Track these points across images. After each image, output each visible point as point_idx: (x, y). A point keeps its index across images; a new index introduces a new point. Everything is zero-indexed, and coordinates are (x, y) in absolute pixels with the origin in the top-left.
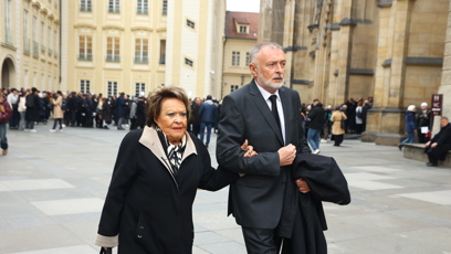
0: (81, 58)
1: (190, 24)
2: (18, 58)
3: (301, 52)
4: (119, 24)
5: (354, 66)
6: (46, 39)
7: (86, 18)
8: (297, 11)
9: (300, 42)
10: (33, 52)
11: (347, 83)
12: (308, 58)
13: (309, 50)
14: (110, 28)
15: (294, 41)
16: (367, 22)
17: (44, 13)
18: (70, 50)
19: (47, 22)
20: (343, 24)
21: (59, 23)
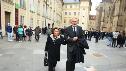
0: (64, 23)
1: (84, 17)
2: (55, 23)
3: (105, 22)
4: (71, 17)
5: (118, 24)
6: (59, 20)
7: (66, 16)
8: (104, 14)
9: (105, 20)
10: (57, 22)
11: (117, 28)
12: (106, 23)
13: (107, 21)
14: (69, 18)
15: (104, 20)
16: (122, 15)
17: (59, 15)
18: (63, 21)
19: (60, 17)
20: (117, 16)
21: (61, 17)
